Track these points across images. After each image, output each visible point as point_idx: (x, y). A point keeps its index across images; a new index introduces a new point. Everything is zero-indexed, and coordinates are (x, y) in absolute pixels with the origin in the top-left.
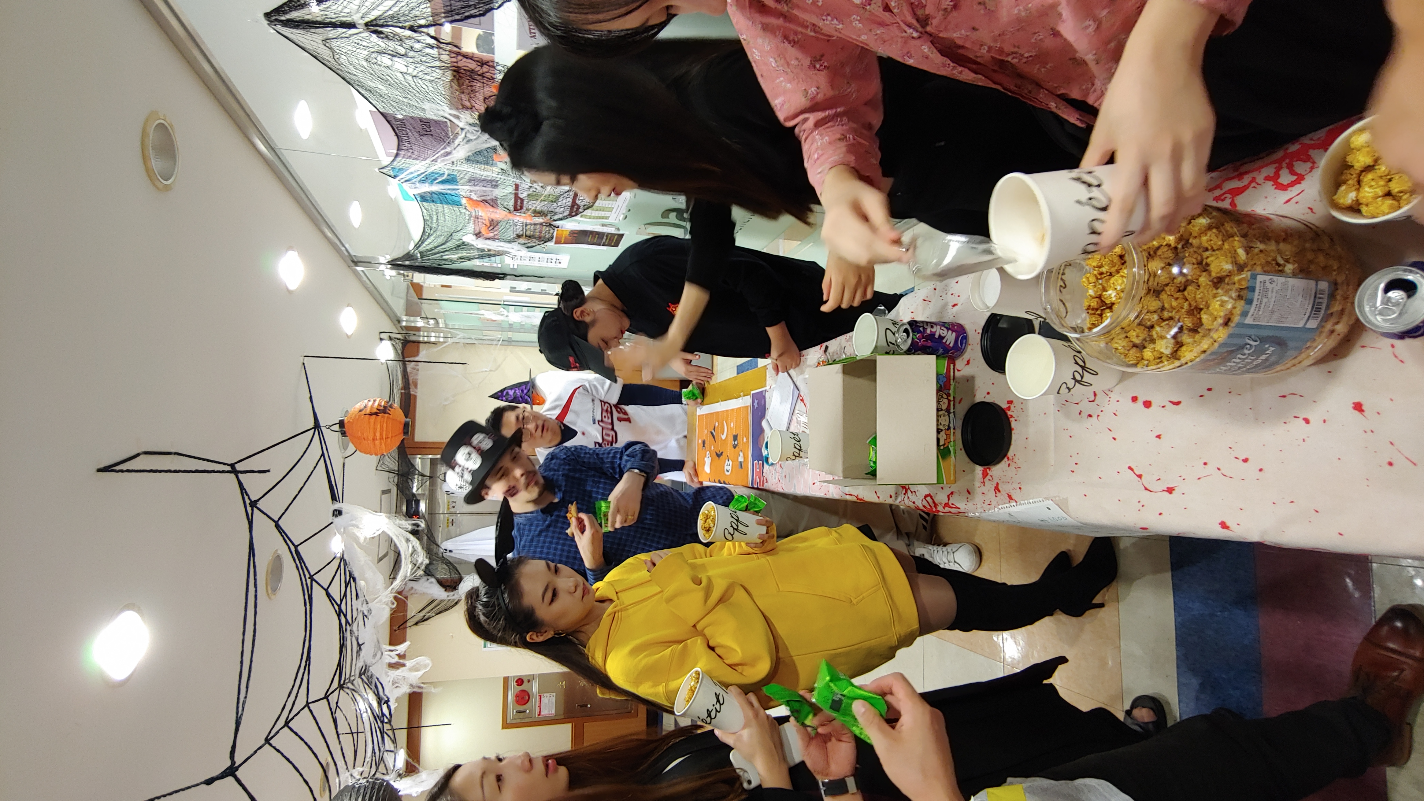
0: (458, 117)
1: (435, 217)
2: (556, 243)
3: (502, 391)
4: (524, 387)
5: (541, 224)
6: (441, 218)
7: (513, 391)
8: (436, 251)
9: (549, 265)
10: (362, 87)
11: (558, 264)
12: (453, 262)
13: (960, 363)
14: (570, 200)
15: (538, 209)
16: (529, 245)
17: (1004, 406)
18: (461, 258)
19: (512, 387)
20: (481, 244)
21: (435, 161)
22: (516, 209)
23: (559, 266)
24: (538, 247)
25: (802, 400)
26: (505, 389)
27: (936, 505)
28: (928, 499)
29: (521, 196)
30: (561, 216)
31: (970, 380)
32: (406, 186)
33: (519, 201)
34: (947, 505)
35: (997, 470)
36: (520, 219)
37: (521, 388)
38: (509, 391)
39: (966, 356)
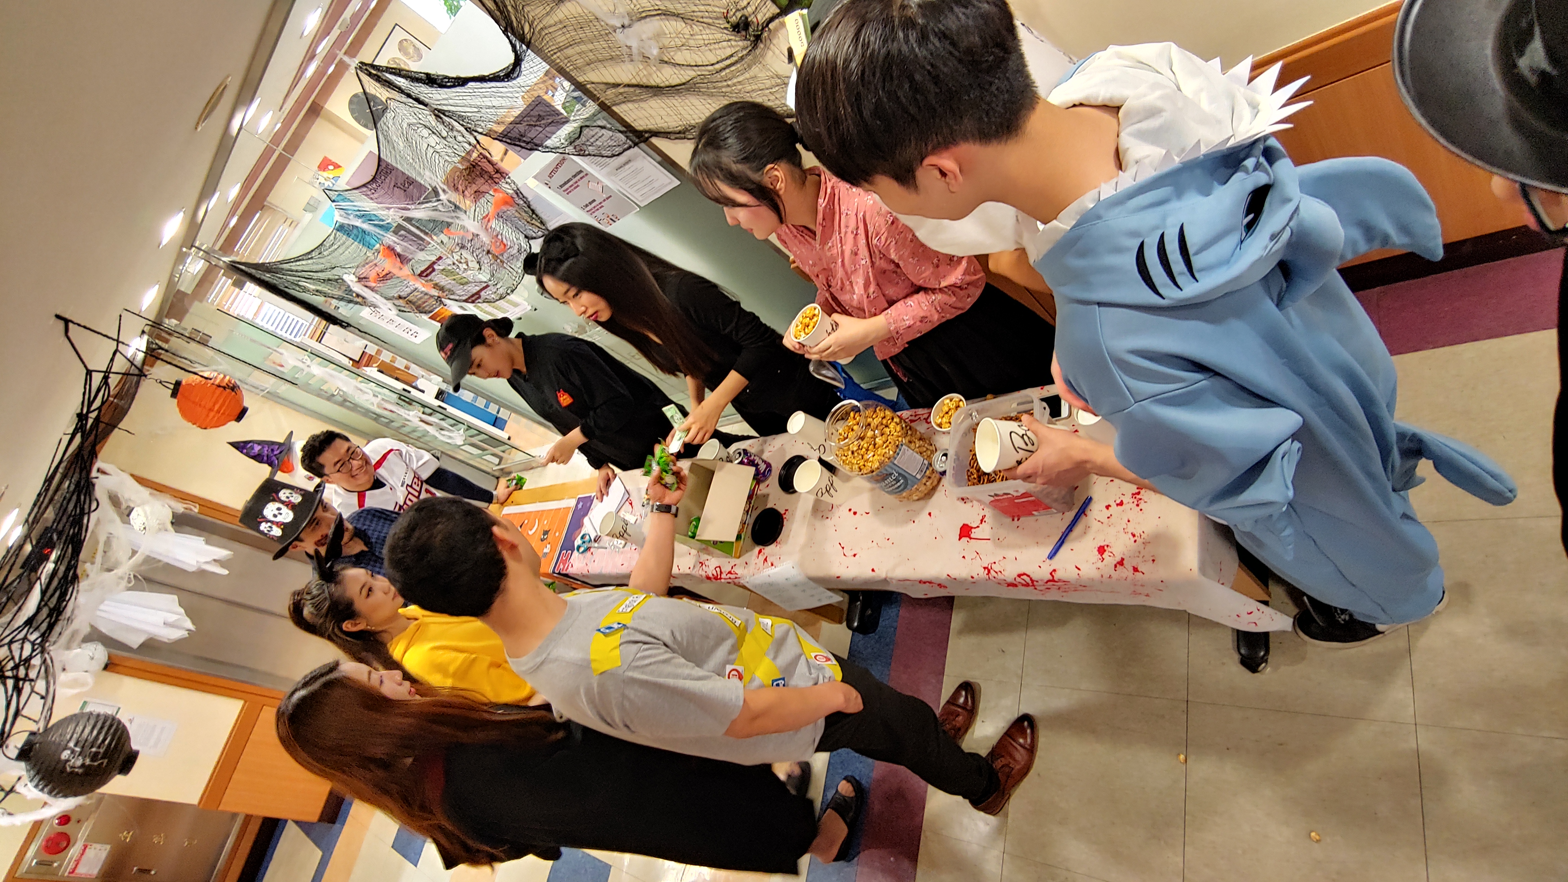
0: (444, 191)
1: (336, 247)
2: (430, 318)
3: (246, 443)
4: (277, 447)
5: (432, 296)
6: (340, 251)
7: (260, 447)
8: (299, 274)
9: (404, 335)
10: (386, 138)
11: (413, 337)
12: (305, 290)
13: (762, 486)
14: (478, 289)
15: (442, 284)
16: (403, 309)
17: (782, 512)
18: (317, 291)
19: (260, 443)
20: (357, 288)
21: (389, 209)
22: (420, 275)
23: (413, 339)
24: (412, 314)
25: (631, 504)
26: (250, 442)
27: (721, 572)
28: (718, 569)
29: (436, 267)
30: (457, 298)
31: (766, 497)
32: (337, 213)
33: (430, 270)
34: (730, 573)
35: (769, 550)
36: (420, 285)
37: (272, 447)
38: (256, 445)
39: (767, 483)
